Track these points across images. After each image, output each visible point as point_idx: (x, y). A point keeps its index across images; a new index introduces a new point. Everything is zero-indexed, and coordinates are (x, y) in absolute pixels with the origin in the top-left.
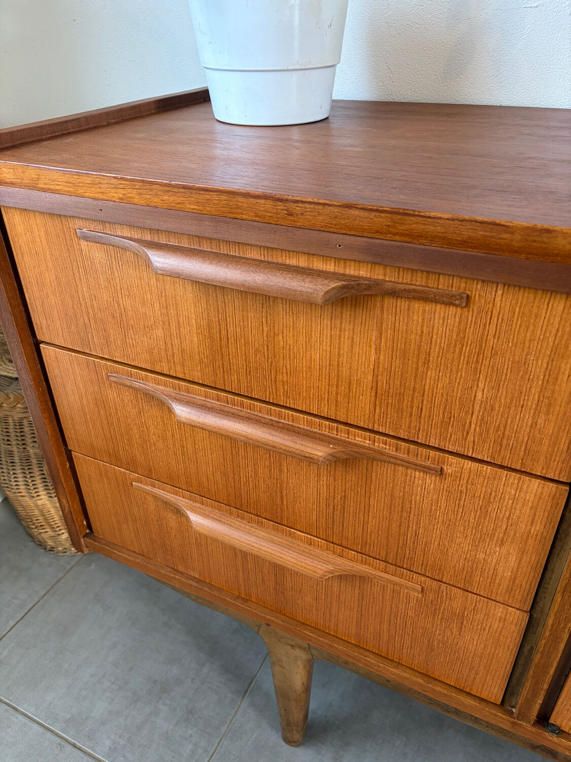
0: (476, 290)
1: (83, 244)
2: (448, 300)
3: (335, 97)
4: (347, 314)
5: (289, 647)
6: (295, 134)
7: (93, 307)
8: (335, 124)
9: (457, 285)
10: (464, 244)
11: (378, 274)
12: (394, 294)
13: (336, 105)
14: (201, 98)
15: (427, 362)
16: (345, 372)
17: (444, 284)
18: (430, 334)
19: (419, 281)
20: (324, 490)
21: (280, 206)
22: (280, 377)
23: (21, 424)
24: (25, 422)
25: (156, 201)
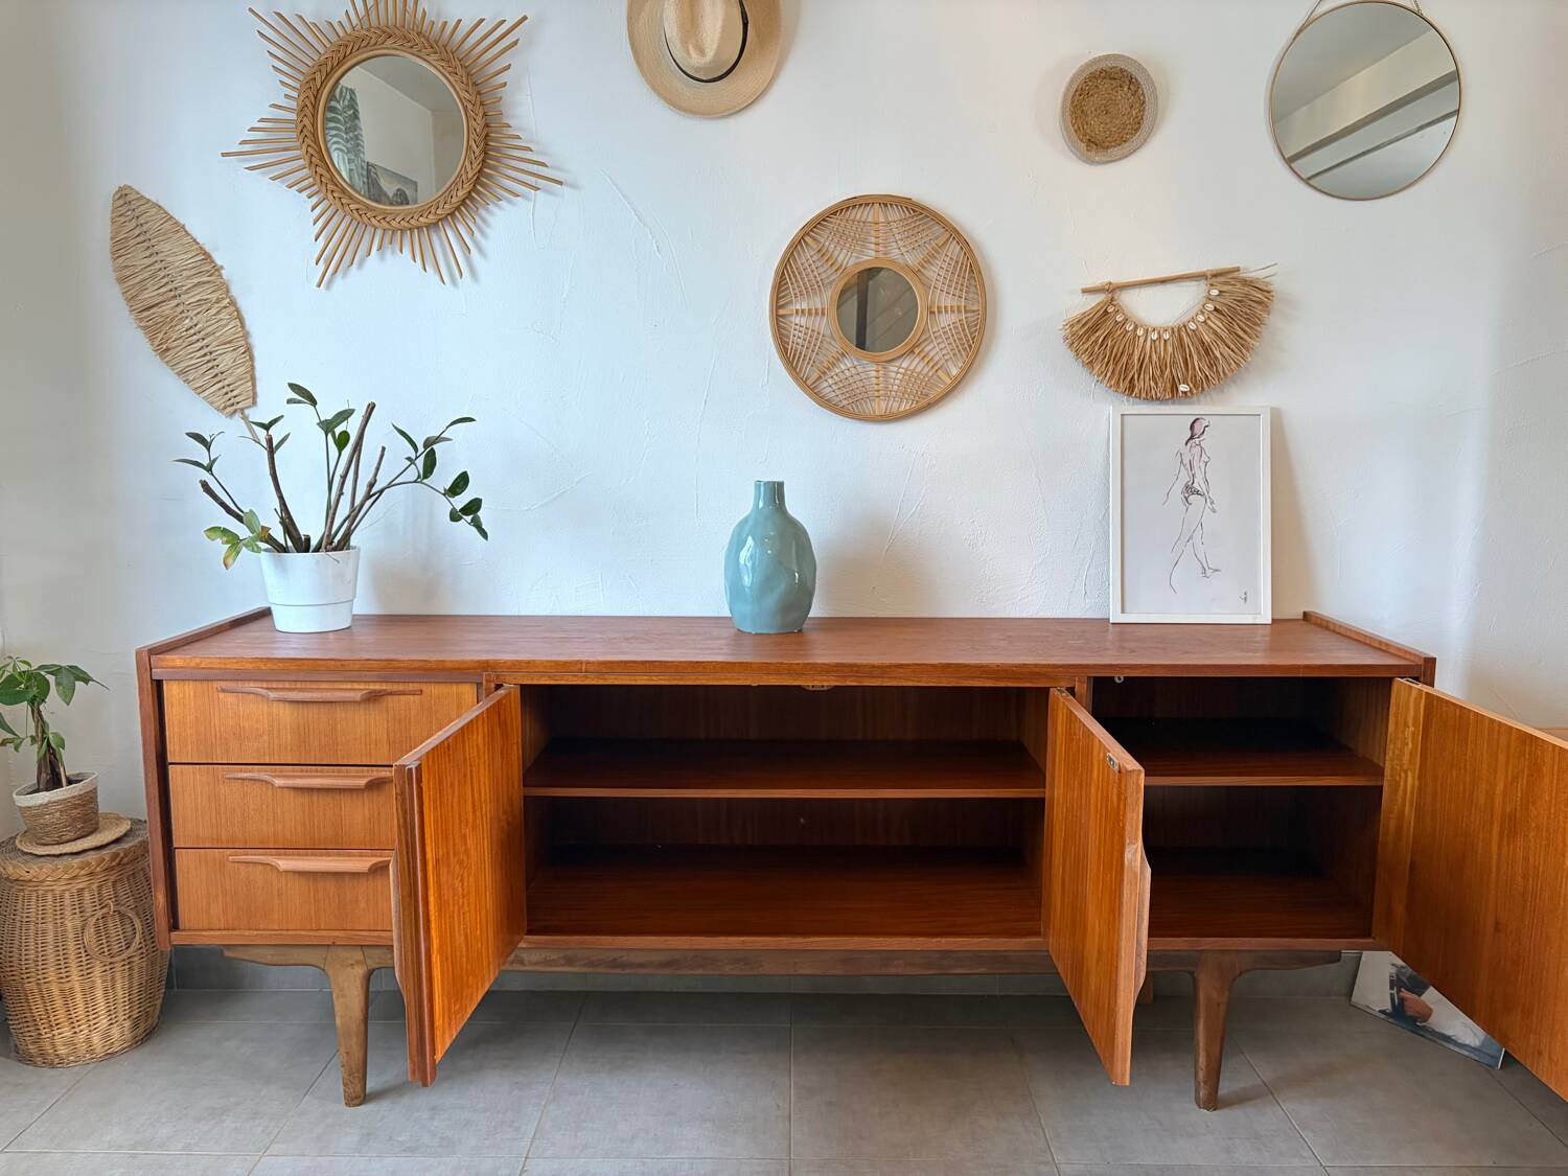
0: (423, 687)
1: (221, 695)
2: (413, 693)
3: (355, 612)
4: (371, 705)
5: (349, 969)
6: (331, 636)
7: (220, 731)
8: (354, 629)
9: (416, 687)
10: (415, 669)
11: (384, 687)
12: (391, 693)
13: (355, 618)
14: (266, 613)
15: (410, 722)
16: (374, 737)
17: (411, 687)
18: (410, 709)
19: (401, 687)
20: (367, 812)
21: (338, 663)
22: (339, 748)
23: (62, 897)
24: (67, 895)
25: (275, 667)
